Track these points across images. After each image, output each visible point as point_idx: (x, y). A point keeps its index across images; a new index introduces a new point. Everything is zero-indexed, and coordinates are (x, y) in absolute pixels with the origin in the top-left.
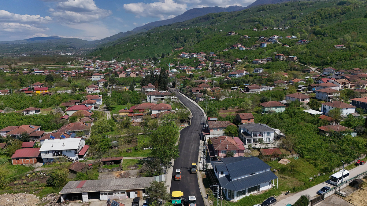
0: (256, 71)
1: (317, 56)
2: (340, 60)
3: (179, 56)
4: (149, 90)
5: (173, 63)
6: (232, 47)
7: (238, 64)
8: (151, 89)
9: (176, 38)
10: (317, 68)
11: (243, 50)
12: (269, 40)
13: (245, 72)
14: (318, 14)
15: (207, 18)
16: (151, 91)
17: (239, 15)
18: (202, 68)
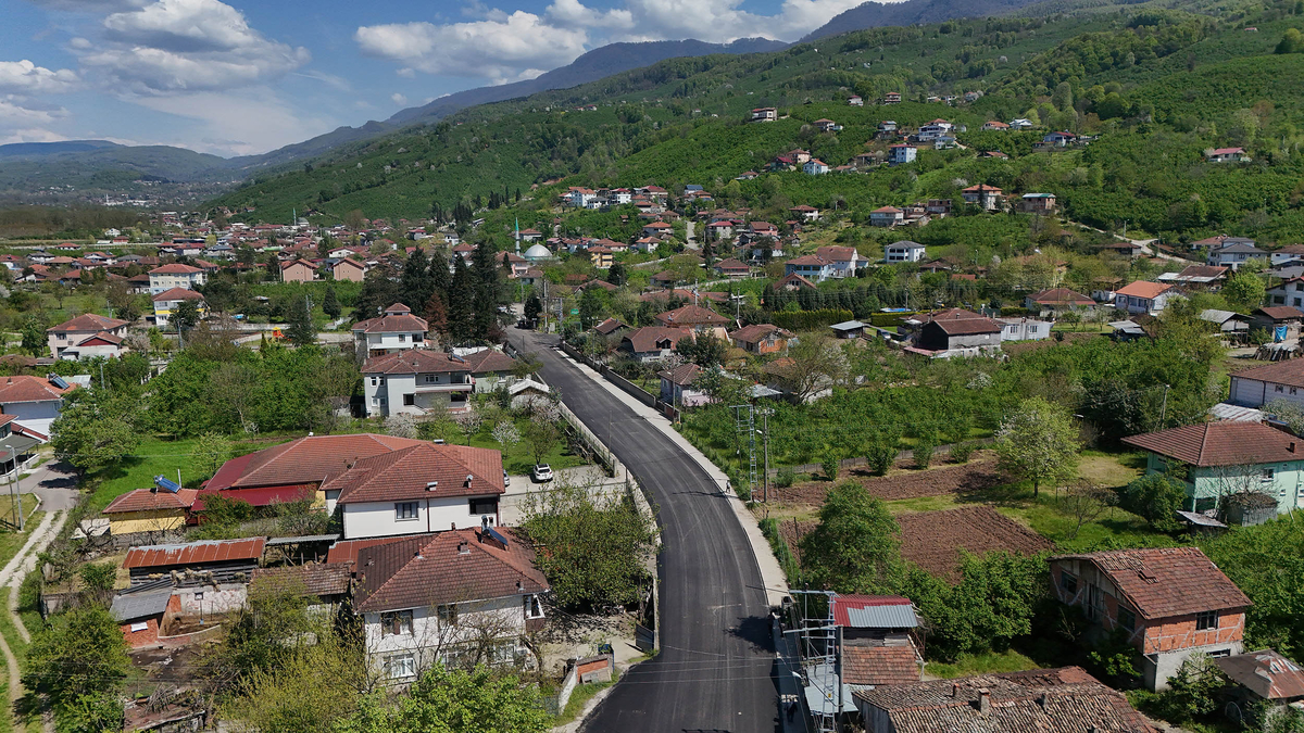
0: (896, 254)
1: (1143, 192)
2: (1247, 207)
3: (559, 201)
4: (390, 342)
5: (535, 226)
6: (774, 164)
7: (807, 227)
8: (402, 337)
9: (546, 141)
10: (1157, 242)
11: (818, 176)
12: (922, 138)
13: (855, 257)
14: (1071, 52)
15: (659, 77)
16: (402, 345)
17: (776, 62)
18: (656, 245)
